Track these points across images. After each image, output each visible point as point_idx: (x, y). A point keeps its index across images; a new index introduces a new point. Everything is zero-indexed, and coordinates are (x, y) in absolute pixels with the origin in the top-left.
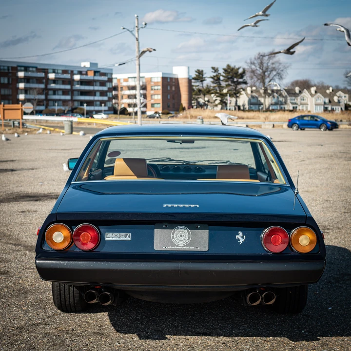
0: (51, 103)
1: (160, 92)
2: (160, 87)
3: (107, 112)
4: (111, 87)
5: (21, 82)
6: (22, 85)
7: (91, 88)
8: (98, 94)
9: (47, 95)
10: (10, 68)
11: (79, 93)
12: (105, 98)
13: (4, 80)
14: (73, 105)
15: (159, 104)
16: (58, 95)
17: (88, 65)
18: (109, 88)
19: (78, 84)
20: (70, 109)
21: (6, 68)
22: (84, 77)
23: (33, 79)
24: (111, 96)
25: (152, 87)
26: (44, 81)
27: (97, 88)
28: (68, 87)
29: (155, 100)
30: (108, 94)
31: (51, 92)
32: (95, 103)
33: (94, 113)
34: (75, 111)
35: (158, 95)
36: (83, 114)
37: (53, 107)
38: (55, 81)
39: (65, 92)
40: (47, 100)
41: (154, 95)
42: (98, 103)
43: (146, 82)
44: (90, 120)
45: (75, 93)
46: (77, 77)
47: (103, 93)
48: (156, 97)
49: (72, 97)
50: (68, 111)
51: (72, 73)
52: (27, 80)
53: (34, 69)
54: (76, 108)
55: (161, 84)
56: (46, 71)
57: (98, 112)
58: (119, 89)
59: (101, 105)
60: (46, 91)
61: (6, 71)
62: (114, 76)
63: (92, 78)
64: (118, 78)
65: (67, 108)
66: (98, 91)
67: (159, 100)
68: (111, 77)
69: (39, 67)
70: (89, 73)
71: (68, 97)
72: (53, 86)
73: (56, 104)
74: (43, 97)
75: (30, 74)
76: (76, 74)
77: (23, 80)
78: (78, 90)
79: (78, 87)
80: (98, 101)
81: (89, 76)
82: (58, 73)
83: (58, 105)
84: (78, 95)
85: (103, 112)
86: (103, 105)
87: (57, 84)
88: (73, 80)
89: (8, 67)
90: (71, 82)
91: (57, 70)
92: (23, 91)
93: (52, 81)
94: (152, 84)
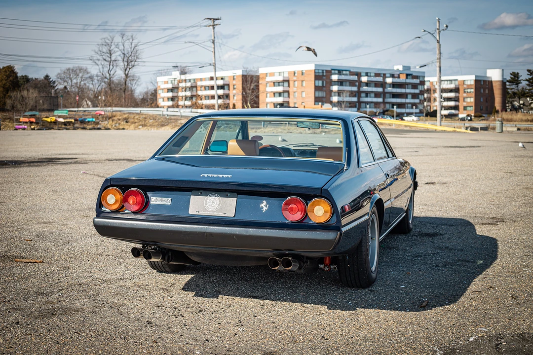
0: (363, 105)
1: (473, 95)
2: (473, 90)
3: (418, 115)
4: (423, 89)
5: (335, 85)
6: (335, 88)
7: (403, 91)
8: (410, 96)
9: (359, 97)
10: (325, 72)
11: (391, 95)
12: (417, 101)
13: (319, 84)
14: (385, 107)
15: (472, 106)
16: (370, 97)
17: (401, 68)
18: (421, 91)
19: (390, 87)
20: (382, 111)
21: (320, 71)
22: (396, 80)
23: (346, 82)
24: (423, 99)
25: (465, 89)
26: (357, 84)
27: (408, 91)
28: (380, 90)
29: (467, 102)
30: (420, 96)
31: (363, 95)
32: (406, 105)
33: (405, 115)
34: (386, 113)
35: (470, 97)
36: (393, 117)
37: (365, 109)
38: (367, 84)
39: (377, 95)
40: (360, 102)
41: (467, 98)
42: (410, 105)
43: (459, 85)
44: (399, 122)
45: (387, 95)
46: (389, 80)
47: (414, 96)
48: (469, 100)
49: (384, 100)
50: (380, 113)
51: (384, 76)
52: (341, 83)
53: (348, 72)
54: (387, 111)
55: (474, 87)
56: (359, 75)
57: (409, 114)
58: (432, 92)
59: (412, 108)
60: (358, 94)
61: (321, 74)
62: (426, 79)
63: (404, 81)
64: (431, 81)
65: (378, 110)
66: (410, 93)
67: (472, 102)
68: (423, 80)
69: (352, 70)
70: (401, 76)
71: (380, 100)
72: (365, 88)
73: (368, 106)
74: (355, 99)
75: (343, 77)
76: (388, 77)
77: (337, 83)
78: (390, 93)
79: (390, 89)
80: (410, 103)
81: (401, 79)
82: (370, 76)
83: (370, 107)
84: (390, 98)
85: (414, 114)
86: (414, 107)
87: (370, 86)
88: (386, 83)
89: (323, 70)
90: (383, 85)
91: (370, 73)
92: (337, 94)
93: (365, 84)
94: (465, 86)
